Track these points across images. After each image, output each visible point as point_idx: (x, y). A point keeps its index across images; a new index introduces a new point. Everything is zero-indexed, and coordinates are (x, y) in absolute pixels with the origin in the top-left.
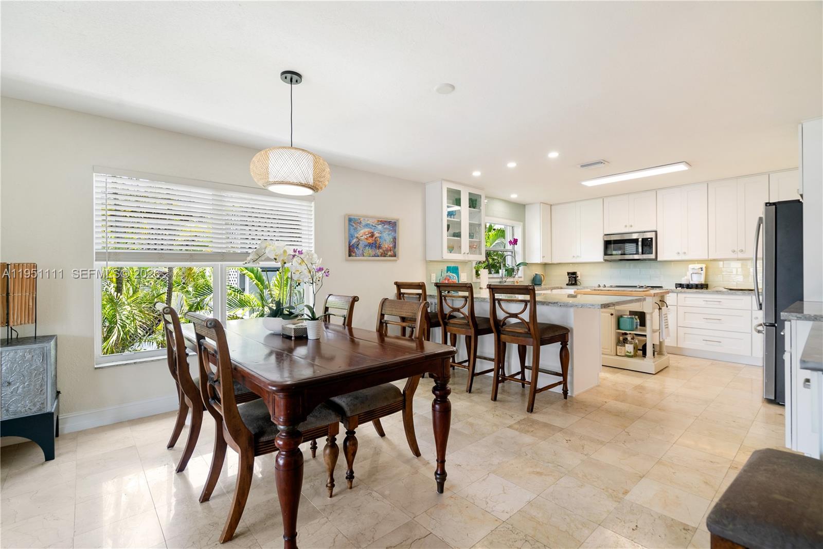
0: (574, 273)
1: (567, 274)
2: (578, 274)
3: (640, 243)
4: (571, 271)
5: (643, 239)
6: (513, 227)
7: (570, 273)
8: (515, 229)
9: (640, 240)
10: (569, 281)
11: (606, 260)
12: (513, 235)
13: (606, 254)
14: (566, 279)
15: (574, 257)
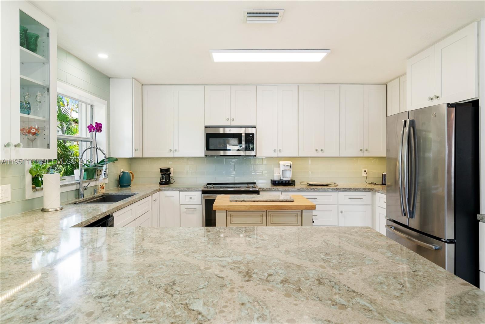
0: (168, 170)
1: (159, 170)
2: (172, 170)
3: (243, 139)
4: (165, 166)
5: (245, 134)
6: (92, 106)
7: (164, 170)
8: (96, 109)
9: (243, 135)
10: (162, 178)
11: (206, 156)
12: (92, 117)
13: (208, 148)
14: (158, 176)
15: (171, 150)
